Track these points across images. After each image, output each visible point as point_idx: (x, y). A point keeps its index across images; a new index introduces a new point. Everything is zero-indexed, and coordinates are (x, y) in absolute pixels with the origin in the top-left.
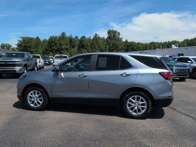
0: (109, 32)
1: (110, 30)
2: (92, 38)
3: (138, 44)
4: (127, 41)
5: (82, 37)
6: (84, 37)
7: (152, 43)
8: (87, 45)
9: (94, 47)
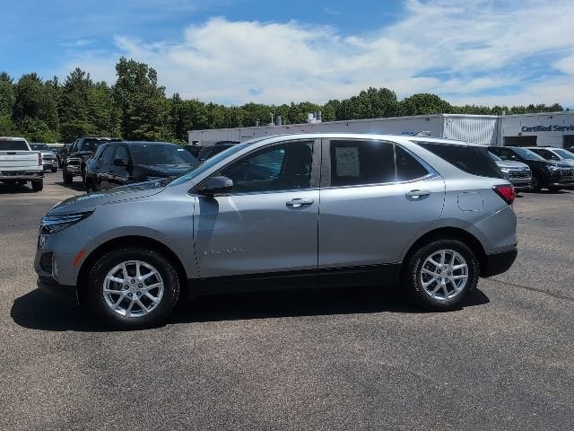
0: (122, 68)
1: (123, 61)
2: (62, 82)
3: (211, 106)
4: (176, 97)
5: (25, 77)
6: (33, 77)
7: (250, 108)
8: (48, 106)
9: (76, 114)
